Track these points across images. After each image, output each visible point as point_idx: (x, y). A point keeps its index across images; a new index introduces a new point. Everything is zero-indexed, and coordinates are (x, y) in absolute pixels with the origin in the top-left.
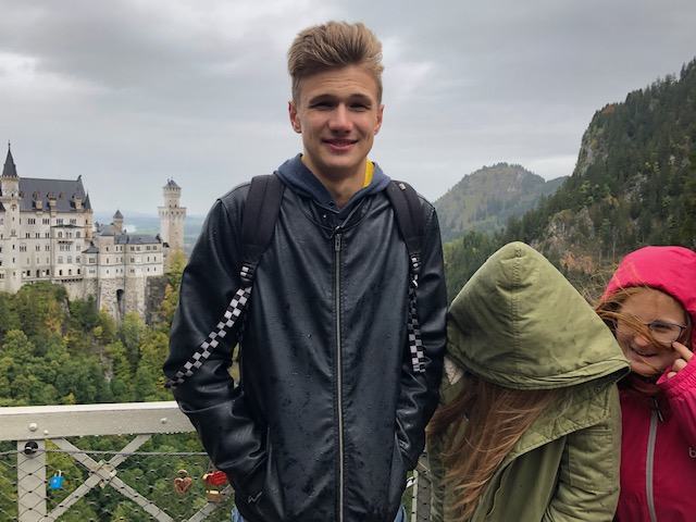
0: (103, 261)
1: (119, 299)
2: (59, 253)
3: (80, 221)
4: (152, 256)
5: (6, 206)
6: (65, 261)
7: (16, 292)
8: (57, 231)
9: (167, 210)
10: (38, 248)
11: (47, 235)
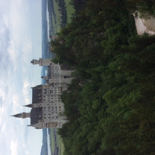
0: (56, 82)
2: (54, 93)
4: (54, 68)
6: (56, 92)
9: (40, 63)
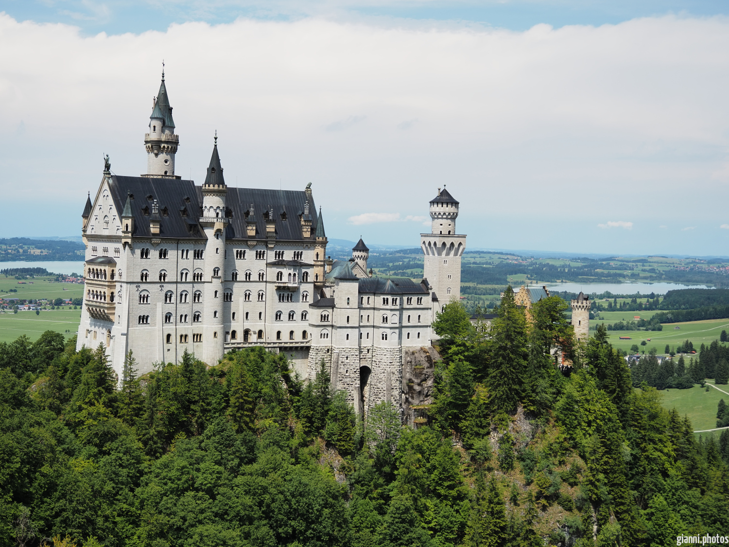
0: (341, 321)
1: (363, 382)
2: (277, 305)
3: (308, 256)
4: (414, 314)
5: (209, 233)
6: (285, 316)
7: (216, 364)
8: (276, 270)
9: (437, 240)
10: (247, 296)
11: (261, 276)
